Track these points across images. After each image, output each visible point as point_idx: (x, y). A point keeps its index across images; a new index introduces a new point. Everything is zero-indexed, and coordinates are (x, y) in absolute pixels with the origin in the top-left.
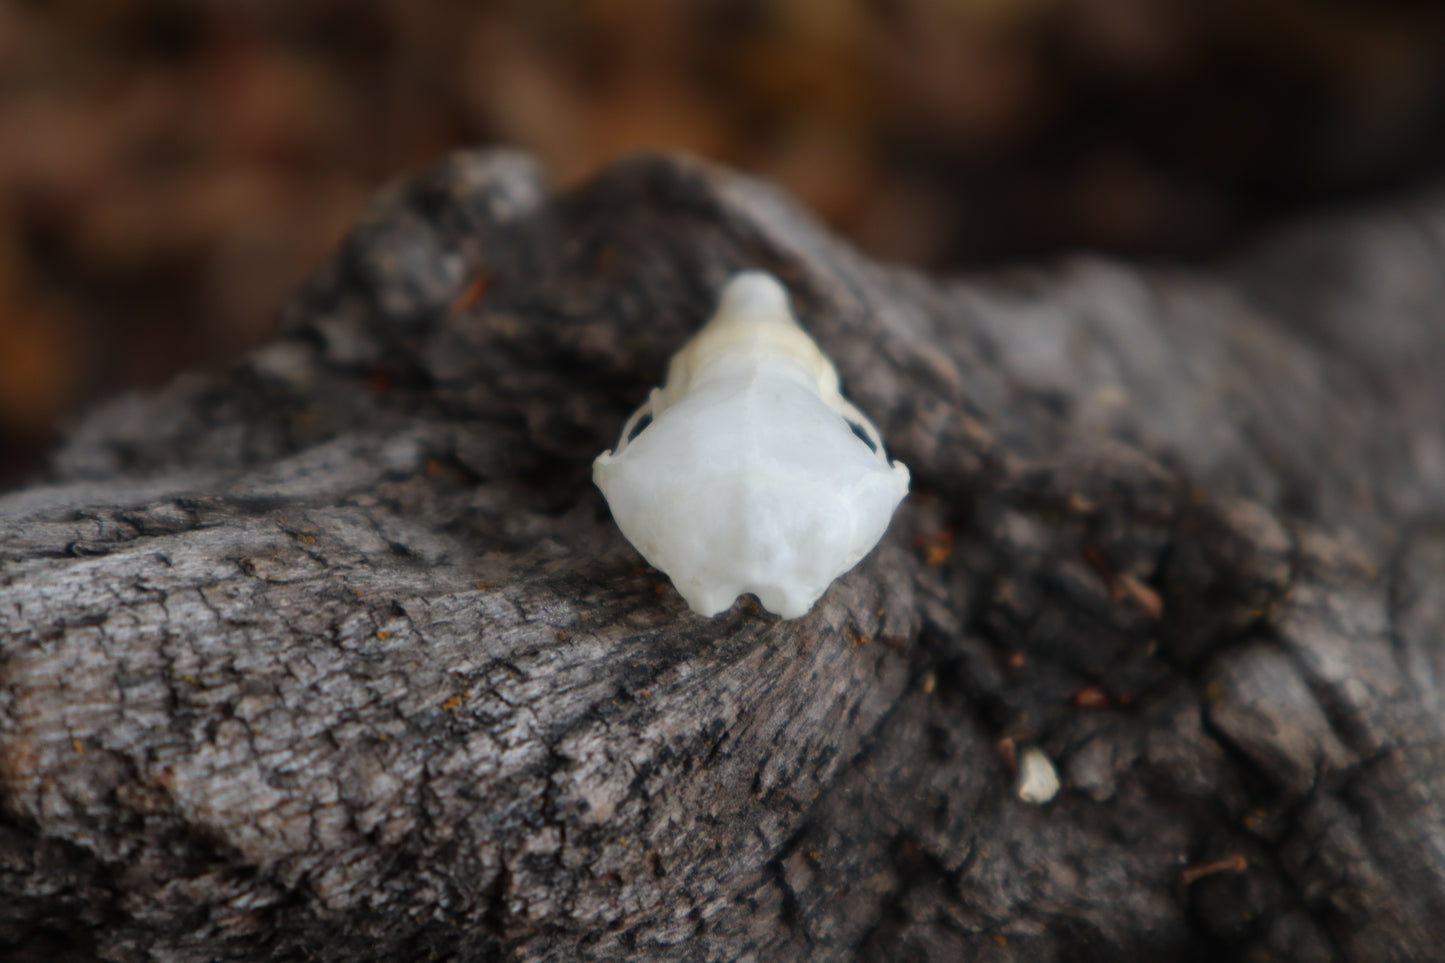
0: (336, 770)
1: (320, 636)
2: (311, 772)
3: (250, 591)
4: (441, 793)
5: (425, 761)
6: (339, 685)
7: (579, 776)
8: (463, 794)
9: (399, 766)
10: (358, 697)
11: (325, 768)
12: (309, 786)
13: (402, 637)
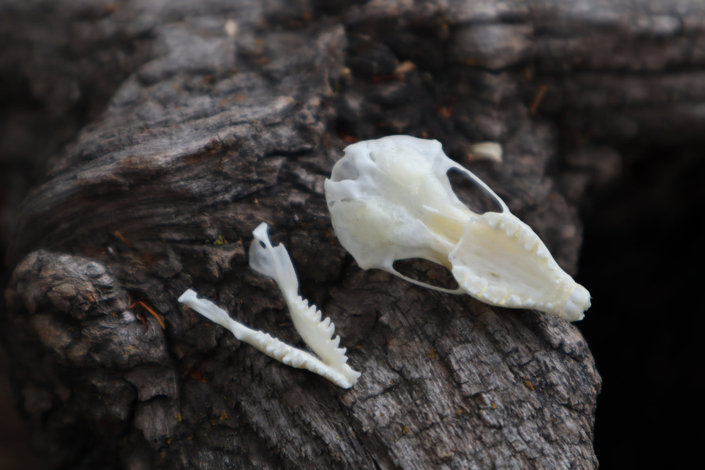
0: (568, 443)
1: (494, 434)
2: (569, 454)
3: (465, 461)
4: (577, 402)
5: (560, 405)
6: (525, 432)
7: (567, 341)
8: (574, 392)
9: (563, 416)
10: (529, 425)
11: (566, 447)
12: (574, 456)
13: (493, 398)
